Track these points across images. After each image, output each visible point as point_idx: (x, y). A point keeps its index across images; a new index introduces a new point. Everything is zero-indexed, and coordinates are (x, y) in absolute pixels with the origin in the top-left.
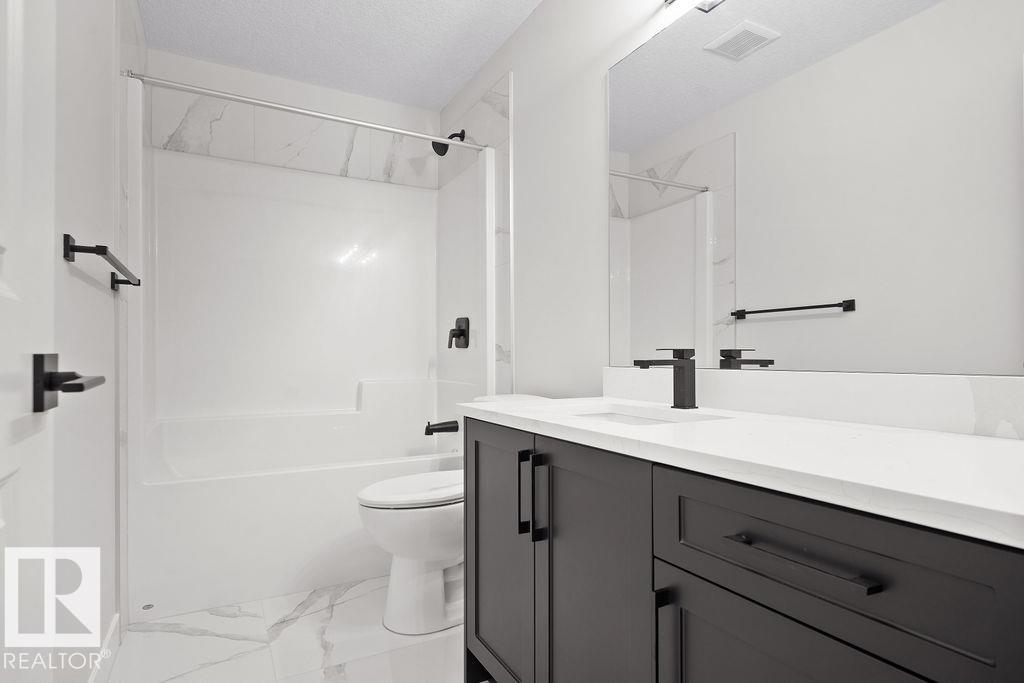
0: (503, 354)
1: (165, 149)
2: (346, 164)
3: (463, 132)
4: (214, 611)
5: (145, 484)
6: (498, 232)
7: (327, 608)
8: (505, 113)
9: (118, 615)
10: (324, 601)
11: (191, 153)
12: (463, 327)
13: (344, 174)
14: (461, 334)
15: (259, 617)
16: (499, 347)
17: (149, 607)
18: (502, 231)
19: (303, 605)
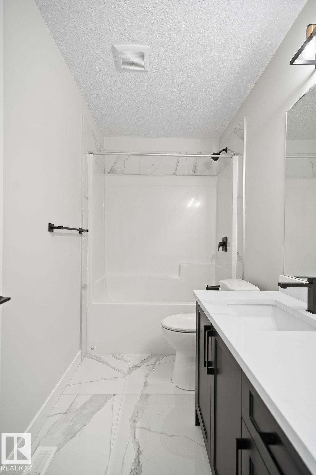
0: (240, 258)
1: (109, 174)
2: (176, 170)
3: (227, 148)
4: (114, 355)
5: (92, 303)
6: (239, 197)
7: (153, 365)
8: (242, 138)
9: (80, 351)
10: (152, 361)
11: (118, 174)
12: (225, 242)
13: (175, 174)
14: (224, 245)
15: (128, 362)
16: (238, 254)
17: (93, 349)
18: (240, 197)
19: (144, 361)
